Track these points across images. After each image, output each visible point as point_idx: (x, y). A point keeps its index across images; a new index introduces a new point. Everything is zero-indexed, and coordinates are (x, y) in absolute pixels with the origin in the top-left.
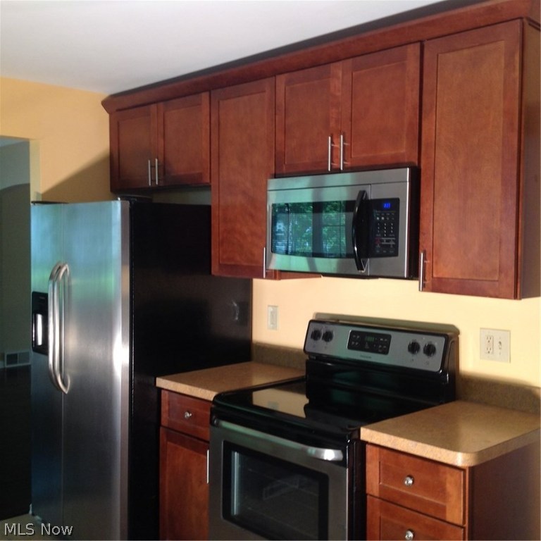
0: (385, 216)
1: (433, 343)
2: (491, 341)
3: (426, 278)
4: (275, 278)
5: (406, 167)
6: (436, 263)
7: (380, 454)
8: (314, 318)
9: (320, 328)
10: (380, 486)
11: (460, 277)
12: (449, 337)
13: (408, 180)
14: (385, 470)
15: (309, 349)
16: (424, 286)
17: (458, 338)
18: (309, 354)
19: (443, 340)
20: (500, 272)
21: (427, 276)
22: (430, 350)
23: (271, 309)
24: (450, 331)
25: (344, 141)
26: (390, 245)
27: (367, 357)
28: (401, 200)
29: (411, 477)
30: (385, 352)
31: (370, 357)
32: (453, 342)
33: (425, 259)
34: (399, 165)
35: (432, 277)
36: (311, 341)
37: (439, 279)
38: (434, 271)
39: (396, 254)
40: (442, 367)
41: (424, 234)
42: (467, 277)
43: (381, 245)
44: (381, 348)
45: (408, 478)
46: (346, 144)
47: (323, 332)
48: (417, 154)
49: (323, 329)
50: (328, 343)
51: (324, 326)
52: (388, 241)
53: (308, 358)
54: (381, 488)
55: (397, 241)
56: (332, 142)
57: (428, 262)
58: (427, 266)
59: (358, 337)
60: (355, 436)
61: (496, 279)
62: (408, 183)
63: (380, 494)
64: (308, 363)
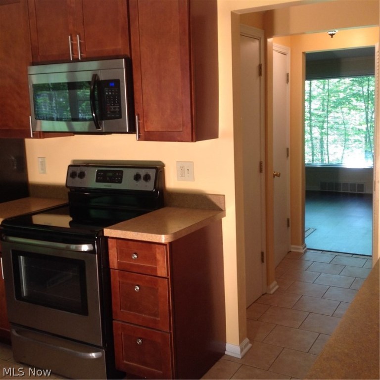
0: (112, 92)
1: (149, 173)
2: (183, 169)
3: (141, 132)
4: (40, 137)
5: (122, 58)
6: (146, 121)
7: (117, 244)
8: (72, 164)
9: (76, 170)
10: (118, 262)
11: (160, 130)
12: (158, 169)
13: (124, 67)
14: (120, 252)
15: (70, 185)
16: (139, 137)
17: (164, 169)
18: (70, 188)
19: (154, 171)
20: (183, 125)
21: (141, 130)
22: (147, 178)
23: (40, 160)
24: (158, 165)
25: (80, 39)
26: (116, 111)
27: (108, 186)
28: (121, 81)
29: (136, 254)
30: (120, 182)
31: (110, 186)
32: (161, 171)
33: (139, 119)
34: (118, 57)
35: (144, 131)
36: (71, 179)
37: (148, 132)
38: (145, 127)
39: (120, 117)
40: (155, 188)
41: (137, 103)
42: (164, 130)
43: (110, 111)
44: (117, 180)
45: (135, 255)
46: (82, 41)
47: (78, 172)
48: (129, 50)
49: (78, 170)
50: (83, 179)
51: (79, 168)
52: (114, 108)
53: (69, 191)
54: (119, 263)
55: (120, 108)
56: (72, 40)
57: (141, 121)
58: (141, 125)
59: (102, 174)
60: (100, 234)
61: (181, 130)
62: (124, 69)
63: (118, 267)
64: (69, 194)
